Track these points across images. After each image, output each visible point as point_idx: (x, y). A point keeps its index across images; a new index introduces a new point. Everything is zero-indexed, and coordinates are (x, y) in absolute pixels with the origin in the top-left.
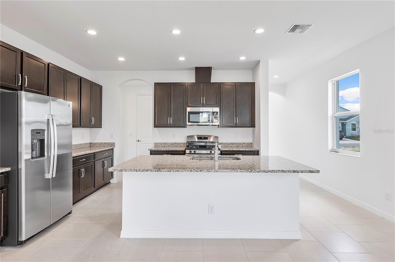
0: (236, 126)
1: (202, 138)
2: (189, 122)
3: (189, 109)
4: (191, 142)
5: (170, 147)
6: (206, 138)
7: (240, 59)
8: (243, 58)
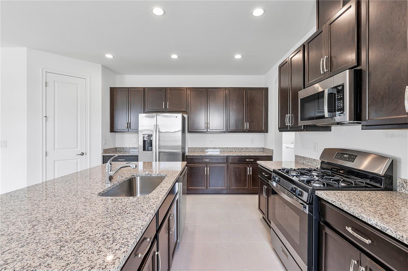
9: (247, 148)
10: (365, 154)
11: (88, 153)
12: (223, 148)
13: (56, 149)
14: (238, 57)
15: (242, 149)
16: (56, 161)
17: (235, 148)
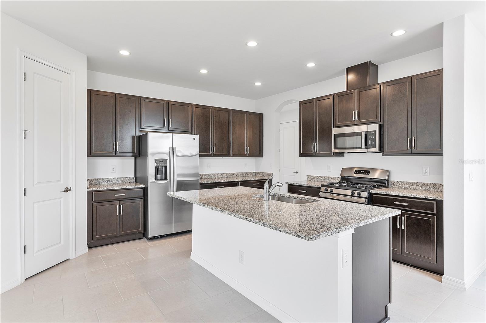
0: (412, 153)
1: (362, 172)
2: (335, 148)
3: (335, 131)
4: (348, 177)
5: (323, 182)
6: (367, 172)
7: (394, 34)
8: (399, 33)
9: (242, 173)
10: (375, 170)
11: (73, 189)
12: (221, 174)
13: (36, 184)
14: (258, 84)
15: (238, 174)
16: (36, 202)
17: (232, 173)
